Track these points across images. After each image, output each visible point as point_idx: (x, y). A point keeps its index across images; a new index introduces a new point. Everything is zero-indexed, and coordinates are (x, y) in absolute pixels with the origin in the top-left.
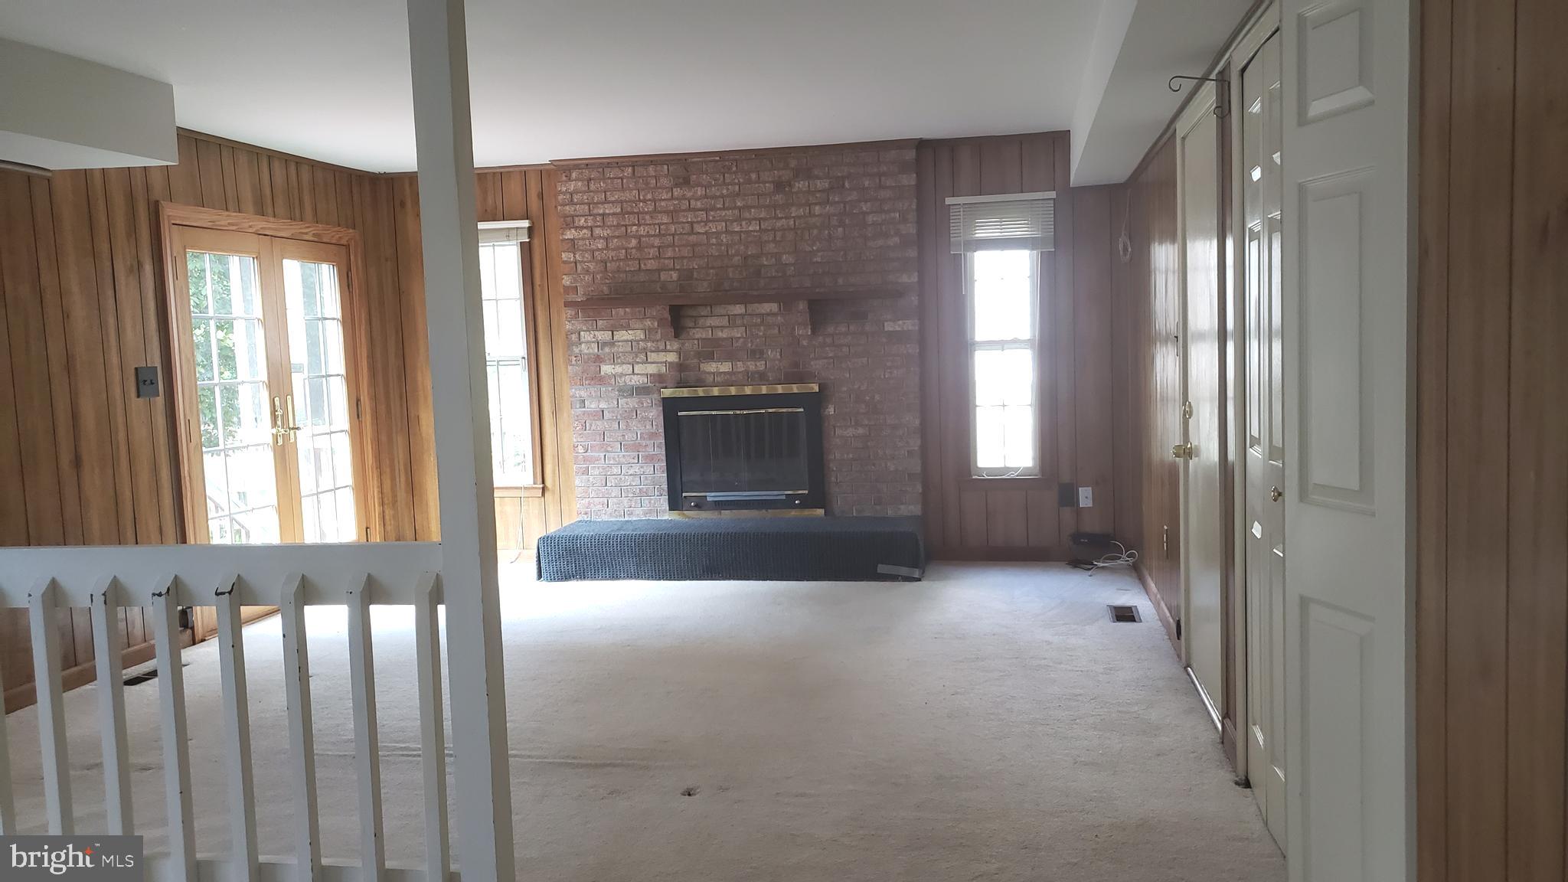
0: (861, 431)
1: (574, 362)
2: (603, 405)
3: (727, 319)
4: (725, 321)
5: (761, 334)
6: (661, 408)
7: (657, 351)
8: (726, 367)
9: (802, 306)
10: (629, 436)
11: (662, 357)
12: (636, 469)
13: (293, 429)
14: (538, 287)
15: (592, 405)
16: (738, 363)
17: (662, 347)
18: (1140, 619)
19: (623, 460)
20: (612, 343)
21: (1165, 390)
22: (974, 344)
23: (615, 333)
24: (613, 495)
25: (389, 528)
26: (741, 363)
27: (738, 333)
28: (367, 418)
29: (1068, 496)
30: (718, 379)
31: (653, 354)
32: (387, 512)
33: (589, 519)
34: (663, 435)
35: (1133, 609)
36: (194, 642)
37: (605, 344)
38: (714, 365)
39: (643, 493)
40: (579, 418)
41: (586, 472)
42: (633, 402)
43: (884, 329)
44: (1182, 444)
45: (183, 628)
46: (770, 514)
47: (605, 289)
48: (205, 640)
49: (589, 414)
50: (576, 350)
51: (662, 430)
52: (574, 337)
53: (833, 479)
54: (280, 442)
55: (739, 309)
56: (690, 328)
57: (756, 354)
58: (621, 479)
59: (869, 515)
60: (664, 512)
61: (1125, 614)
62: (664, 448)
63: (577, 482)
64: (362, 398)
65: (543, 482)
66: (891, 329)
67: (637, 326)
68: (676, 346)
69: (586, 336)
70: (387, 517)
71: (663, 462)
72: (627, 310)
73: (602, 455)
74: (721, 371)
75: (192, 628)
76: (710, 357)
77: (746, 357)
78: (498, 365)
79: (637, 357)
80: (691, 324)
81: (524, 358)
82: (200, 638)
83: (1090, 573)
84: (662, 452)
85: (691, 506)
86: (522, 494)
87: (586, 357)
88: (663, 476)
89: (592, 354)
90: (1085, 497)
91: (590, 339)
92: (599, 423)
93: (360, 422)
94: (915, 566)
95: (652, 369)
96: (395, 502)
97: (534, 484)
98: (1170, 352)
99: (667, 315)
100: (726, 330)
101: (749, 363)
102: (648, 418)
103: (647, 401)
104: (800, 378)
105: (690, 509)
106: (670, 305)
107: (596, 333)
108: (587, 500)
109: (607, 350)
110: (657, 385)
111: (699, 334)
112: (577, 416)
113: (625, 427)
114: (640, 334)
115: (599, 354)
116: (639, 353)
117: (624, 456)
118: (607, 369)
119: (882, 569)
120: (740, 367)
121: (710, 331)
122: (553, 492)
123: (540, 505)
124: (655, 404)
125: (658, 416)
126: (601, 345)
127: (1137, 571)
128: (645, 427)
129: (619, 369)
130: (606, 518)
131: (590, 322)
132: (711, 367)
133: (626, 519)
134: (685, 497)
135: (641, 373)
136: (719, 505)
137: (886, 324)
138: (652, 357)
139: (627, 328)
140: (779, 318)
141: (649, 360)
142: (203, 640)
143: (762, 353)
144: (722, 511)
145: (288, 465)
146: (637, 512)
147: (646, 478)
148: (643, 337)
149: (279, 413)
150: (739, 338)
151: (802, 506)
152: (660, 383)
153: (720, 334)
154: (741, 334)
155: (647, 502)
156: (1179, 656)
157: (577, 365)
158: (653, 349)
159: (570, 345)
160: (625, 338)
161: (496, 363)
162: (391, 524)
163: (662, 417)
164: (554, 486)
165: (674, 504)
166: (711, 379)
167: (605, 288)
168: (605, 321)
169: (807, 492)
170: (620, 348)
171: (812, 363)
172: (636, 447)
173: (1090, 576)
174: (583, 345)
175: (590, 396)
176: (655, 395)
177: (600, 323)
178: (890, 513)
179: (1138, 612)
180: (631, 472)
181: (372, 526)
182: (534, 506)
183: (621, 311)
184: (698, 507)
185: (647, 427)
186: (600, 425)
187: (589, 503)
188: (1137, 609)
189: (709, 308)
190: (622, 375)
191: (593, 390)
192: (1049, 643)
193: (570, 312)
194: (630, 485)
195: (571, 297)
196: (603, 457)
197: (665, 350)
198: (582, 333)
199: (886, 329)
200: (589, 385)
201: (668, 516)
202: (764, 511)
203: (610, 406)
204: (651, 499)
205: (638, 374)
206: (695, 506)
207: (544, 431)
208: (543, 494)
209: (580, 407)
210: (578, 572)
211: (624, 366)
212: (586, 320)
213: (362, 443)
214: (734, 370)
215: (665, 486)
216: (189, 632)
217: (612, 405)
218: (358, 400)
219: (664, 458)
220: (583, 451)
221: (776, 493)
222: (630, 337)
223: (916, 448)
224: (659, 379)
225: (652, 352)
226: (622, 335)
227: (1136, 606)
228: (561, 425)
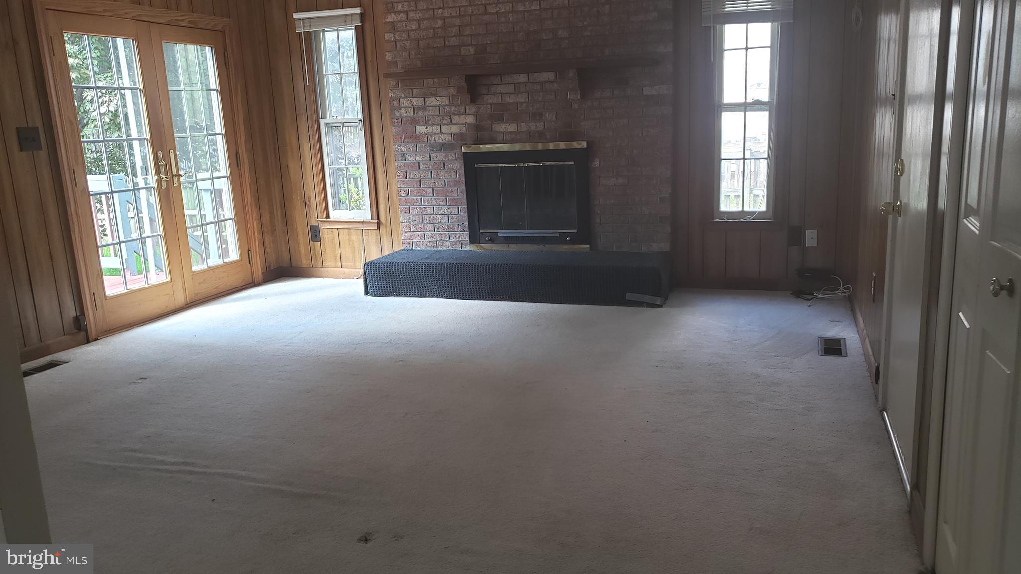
0: (621, 181)
1: (396, 124)
2: (419, 159)
3: (514, 87)
4: (511, 89)
5: (540, 99)
6: (462, 161)
7: (459, 114)
8: (512, 127)
9: (572, 74)
10: (439, 184)
11: (462, 119)
12: (444, 210)
13: (176, 176)
14: (369, 62)
15: (410, 159)
16: (522, 124)
17: (462, 111)
18: (846, 354)
19: (434, 203)
20: (424, 108)
21: (882, 146)
22: (721, 106)
23: (426, 99)
24: (428, 229)
25: (268, 250)
26: (524, 123)
27: (522, 98)
28: (246, 167)
29: (796, 237)
30: (506, 137)
31: (456, 116)
32: (266, 239)
33: (411, 248)
34: (464, 182)
35: (842, 342)
36: (88, 341)
37: (419, 108)
38: (503, 126)
39: (450, 230)
40: (402, 168)
41: (408, 211)
42: (441, 156)
43: (642, 93)
44: (892, 201)
45: (77, 331)
46: (548, 247)
47: (419, 64)
48: (98, 339)
49: (409, 166)
50: (398, 114)
51: (463, 179)
52: (395, 103)
53: (598, 220)
54: (164, 186)
55: (523, 78)
56: (484, 94)
57: (537, 116)
58: (433, 217)
59: (626, 250)
60: (466, 244)
61: (833, 347)
62: (465, 194)
63: (401, 219)
64: (240, 152)
65: (378, 218)
66: (649, 93)
67: (443, 93)
68: (472, 109)
69: (405, 102)
70: (267, 242)
71: (464, 205)
72: (435, 80)
73: (419, 198)
74: (508, 130)
75: (86, 331)
76: (500, 119)
77: (528, 119)
78: (343, 126)
79: (443, 119)
80: (485, 92)
81: (361, 120)
82: (94, 338)
83: (809, 303)
84: (463, 197)
85: (486, 240)
86: (363, 227)
87: (405, 119)
88: (464, 216)
89: (410, 117)
90: (811, 238)
91: (408, 105)
92: (416, 173)
93: (240, 170)
94: (657, 295)
95: (455, 129)
96: (273, 231)
97: (372, 219)
98: (888, 111)
99: (464, 84)
100: (513, 96)
101: (531, 124)
102: (453, 169)
103: (451, 156)
104: (571, 136)
105: (486, 242)
106: (466, 75)
107: (412, 99)
108: (409, 233)
109: (420, 113)
110: (460, 142)
111: (491, 99)
112: (400, 167)
113: (435, 177)
114: (446, 101)
115: (415, 116)
116: (445, 117)
117: (435, 199)
118: (421, 129)
119: (629, 296)
120: (524, 127)
121: (500, 97)
122: (386, 227)
123: (377, 235)
124: (458, 158)
125: (461, 167)
126: (416, 109)
127: (850, 304)
128: (451, 176)
129: (430, 129)
130: (423, 247)
131: (407, 90)
132: (501, 127)
133: (438, 249)
134: (481, 233)
135: (446, 132)
136: (508, 240)
137: (644, 88)
138: (456, 119)
139: (435, 95)
140: (556, 85)
141: (453, 122)
142: (96, 340)
143: (541, 115)
144: (510, 245)
145: (172, 202)
146: (446, 244)
147: (452, 218)
148: (447, 102)
149: (162, 164)
150: (524, 102)
151: (573, 242)
152: (461, 140)
153: (510, 99)
154: (525, 99)
155: (453, 236)
156: (877, 398)
157: (400, 126)
158: (456, 112)
159: (393, 109)
160: (434, 103)
161: (341, 124)
162: (270, 248)
163: (463, 168)
164: (386, 221)
165: (473, 239)
166: (501, 138)
167: (418, 62)
168: (419, 90)
169: (576, 231)
170: (430, 112)
171: (582, 123)
172: (445, 193)
173: (809, 306)
174: (403, 110)
175: (409, 151)
176: (458, 151)
177: (415, 91)
178: (644, 249)
179: (845, 346)
180: (440, 212)
181: (253, 250)
182: (373, 237)
183: (431, 81)
184: (491, 241)
185: (453, 177)
186: (417, 174)
187: (411, 236)
188: (845, 343)
189: (499, 77)
190: (432, 134)
191: (411, 147)
192: (757, 376)
193: (392, 82)
194: (440, 223)
195: (393, 70)
196: (420, 200)
197: (465, 113)
198: (401, 100)
199: (644, 93)
200: (408, 142)
201: (468, 248)
202: (542, 246)
203: (423, 159)
204: (456, 234)
205: (444, 133)
206: (489, 240)
207: (377, 178)
208: (379, 227)
209: (402, 160)
210: (395, 290)
211: (434, 127)
212: (404, 89)
213: (242, 187)
214: (519, 130)
215: (466, 224)
216: (83, 334)
217: (425, 159)
218: (237, 153)
219: (465, 201)
220: (404, 195)
221: (551, 231)
222: (437, 103)
223: (668, 195)
224: (460, 138)
225: (455, 114)
226: (432, 101)
227: (844, 339)
228: (390, 175)
